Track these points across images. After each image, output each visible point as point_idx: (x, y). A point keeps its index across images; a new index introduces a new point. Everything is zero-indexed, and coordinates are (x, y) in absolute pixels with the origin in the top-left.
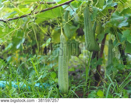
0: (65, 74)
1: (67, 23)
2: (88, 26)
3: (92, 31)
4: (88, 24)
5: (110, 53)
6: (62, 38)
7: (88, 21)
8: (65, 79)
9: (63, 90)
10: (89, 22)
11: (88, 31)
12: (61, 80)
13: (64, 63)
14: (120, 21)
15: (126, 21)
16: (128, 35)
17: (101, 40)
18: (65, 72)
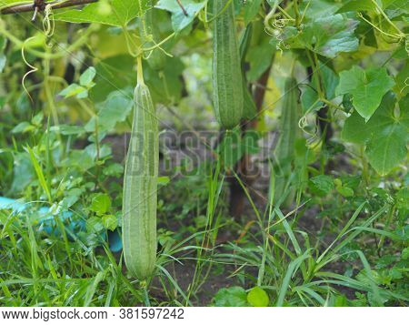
1: (158, 45)
2: (226, 45)
3: (238, 51)
4: (227, 38)
5: (289, 122)
6: (139, 97)
7: (226, 28)
9: (138, 267)
10: (230, 32)
11: (223, 62)
12: (131, 236)
14: (330, 29)
15: (353, 31)
16: (354, 88)
17: (260, 73)
18: (147, 210)
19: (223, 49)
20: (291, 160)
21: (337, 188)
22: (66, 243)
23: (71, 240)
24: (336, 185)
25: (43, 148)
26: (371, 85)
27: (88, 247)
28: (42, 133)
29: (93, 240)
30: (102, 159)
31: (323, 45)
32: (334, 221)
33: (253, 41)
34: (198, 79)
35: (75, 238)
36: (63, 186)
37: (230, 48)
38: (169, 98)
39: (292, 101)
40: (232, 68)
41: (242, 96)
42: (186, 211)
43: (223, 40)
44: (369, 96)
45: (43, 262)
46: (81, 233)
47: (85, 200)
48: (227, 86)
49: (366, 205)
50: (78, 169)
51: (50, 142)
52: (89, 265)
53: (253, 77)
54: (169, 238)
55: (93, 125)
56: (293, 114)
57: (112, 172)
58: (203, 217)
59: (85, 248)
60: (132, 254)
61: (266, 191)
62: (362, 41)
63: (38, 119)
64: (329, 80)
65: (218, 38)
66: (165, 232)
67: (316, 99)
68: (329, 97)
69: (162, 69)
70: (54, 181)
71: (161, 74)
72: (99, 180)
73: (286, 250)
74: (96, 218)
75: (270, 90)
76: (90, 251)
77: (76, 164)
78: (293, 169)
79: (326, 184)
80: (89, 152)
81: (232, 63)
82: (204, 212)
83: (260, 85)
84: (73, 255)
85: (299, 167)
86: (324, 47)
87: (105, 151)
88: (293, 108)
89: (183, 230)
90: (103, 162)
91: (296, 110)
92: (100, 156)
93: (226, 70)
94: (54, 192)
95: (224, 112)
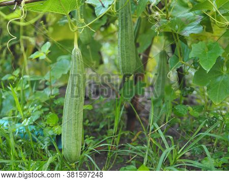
0: (76, 125)
1: (87, 25)
2: (126, 28)
3: (133, 33)
4: (127, 24)
5: (161, 75)
6: (75, 55)
7: (126, 19)
8: (76, 135)
9: (70, 155)
10: (128, 21)
11: (124, 38)
12: (67, 136)
13: (76, 104)
14: (186, 21)
15: (199, 22)
16: (200, 53)
17: (145, 48)
18: (76, 121)
19: (124, 31)
20: (162, 97)
21: (190, 112)
22: (32, 142)
23: (34, 141)
24: (189, 110)
25: (19, 88)
26: (210, 52)
27: (44, 145)
28: (18, 80)
29: (47, 141)
30: (53, 95)
31: (182, 30)
32: (187, 132)
33: (141, 31)
34: (109, 57)
35: (37, 139)
36: (30, 109)
37: (129, 30)
38: (92, 62)
39: (164, 63)
40: (129, 42)
41: (135, 58)
42: (102, 126)
43: (124, 26)
44: (209, 58)
45: (18, 153)
46: (40, 137)
47: (43, 119)
48: (127, 52)
49: (206, 122)
50: (39, 101)
51: (23, 85)
52: (45, 155)
53: (141, 51)
54: (92, 140)
55: (49, 76)
56: (164, 71)
57: (59, 102)
58: (111, 130)
59: (42, 145)
60: (67, 147)
61: (147, 118)
62: (204, 29)
63: (17, 72)
64: (185, 51)
65: (122, 24)
66: (89, 137)
67: (178, 62)
68: (185, 60)
69: (89, 44)
70: (25, 107)
71: (88, 47)
72: (51, 107)
73: (160, 147)
74: (49, 128)
75: (150, 58)
76: (45, 147)
77: (38, 98)
78: (164, 102)
79: (183, 110)
80: (46, 92)
81: (130, 39)
82: (112, 127)
83: (145, 55)
84: (36, 149)
85: (168, 101)
86: (183, 31)
87: (55, 91)
88: (164, 68)
89: (100, 137)
90: (54, 96)
91: (166, 69)
92: (52, 94)
93: (126, 43)
94: (25, 113)
95: (125, 67)
